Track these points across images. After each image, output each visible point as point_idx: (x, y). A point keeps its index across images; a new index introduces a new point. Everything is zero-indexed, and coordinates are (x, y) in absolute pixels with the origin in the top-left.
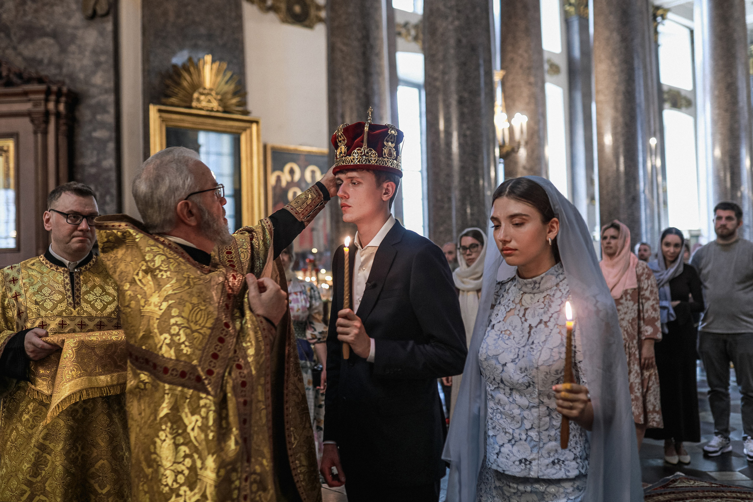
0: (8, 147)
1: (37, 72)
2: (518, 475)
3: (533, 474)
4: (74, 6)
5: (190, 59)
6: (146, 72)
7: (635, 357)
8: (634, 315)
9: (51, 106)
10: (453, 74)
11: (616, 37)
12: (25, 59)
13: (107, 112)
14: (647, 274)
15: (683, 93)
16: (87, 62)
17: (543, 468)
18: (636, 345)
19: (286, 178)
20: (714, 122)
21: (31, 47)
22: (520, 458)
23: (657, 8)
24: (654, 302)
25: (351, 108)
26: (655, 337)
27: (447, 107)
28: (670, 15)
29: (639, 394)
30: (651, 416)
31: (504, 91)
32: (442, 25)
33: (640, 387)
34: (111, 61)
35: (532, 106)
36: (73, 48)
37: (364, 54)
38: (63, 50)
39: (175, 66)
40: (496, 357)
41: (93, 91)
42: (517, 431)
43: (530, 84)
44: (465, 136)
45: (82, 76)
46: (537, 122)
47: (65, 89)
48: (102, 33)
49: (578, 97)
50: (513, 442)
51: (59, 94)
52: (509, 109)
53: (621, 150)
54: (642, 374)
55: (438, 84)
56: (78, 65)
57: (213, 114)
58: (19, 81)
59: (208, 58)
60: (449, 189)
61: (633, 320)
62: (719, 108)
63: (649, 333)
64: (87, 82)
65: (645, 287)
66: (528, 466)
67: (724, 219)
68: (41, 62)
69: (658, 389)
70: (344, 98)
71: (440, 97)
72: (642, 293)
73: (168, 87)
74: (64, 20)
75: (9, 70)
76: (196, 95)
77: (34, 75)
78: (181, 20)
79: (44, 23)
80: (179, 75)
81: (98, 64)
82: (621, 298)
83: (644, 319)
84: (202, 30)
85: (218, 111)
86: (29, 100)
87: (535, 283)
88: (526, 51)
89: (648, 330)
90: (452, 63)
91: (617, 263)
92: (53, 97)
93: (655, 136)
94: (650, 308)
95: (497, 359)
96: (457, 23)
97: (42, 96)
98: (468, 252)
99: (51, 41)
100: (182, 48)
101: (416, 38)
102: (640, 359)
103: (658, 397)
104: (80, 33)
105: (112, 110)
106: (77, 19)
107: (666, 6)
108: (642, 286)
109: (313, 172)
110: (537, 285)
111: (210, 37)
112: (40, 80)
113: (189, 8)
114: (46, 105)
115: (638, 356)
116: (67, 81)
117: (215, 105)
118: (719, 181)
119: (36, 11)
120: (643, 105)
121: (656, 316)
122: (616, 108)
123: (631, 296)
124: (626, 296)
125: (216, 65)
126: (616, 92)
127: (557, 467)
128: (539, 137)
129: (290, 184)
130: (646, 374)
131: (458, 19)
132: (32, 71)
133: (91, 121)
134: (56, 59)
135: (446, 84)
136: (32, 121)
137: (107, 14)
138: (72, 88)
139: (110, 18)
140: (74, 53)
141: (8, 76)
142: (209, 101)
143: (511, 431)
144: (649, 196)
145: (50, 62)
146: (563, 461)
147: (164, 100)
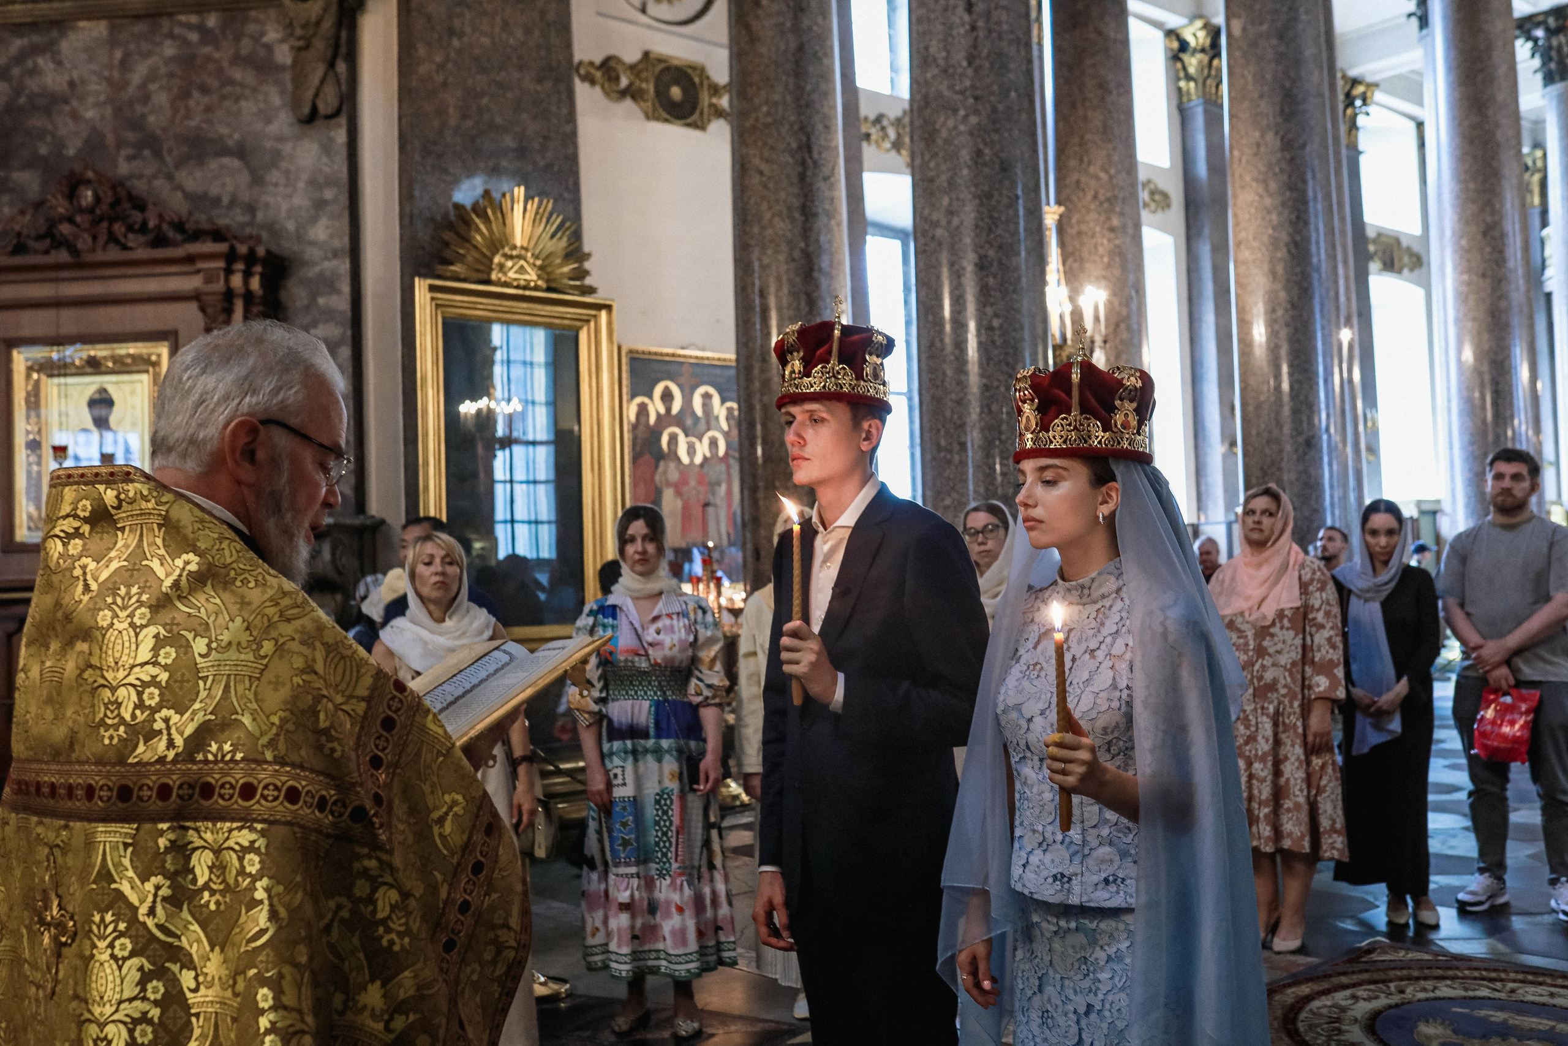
0: (159, 356)
1: (210, 220)
2: (1051, 900)
3: (1074, 900)
4: (277, 101)
5: (487, 194)
6: (407, 218)
7: (1295, 731)
8: (1296, 655)
9: (237, 281)
10: (968, 215)
11: (1272, 140)
12: (187, 196)
13: (338, 292)
14: (1319, 581)
15: (1405, 243)
16: (300, 200)
17: (1090, 890)
18: (1298, 710)
19: (655, 407)
20: (1462, 298)
21: (198, 174)
22: (1055, 871)
23: (1355, 82)
24: (1332, 633)
25: (779, 278)
26: (1333, 696)
27: (957, 276)
28: (1378, 96)
29: (1301, 799)
30: (1326, 841)
31: (1062, 244)
32: (946, 124)
33: (1304, 786)
34: (344, 199)
35: (1117, 272)
36: (275, 176)
37: (802, 177)
38: (257, 180)
39: (458, 207)
40: (1018, 707)
41: (312, 253)
42: (1049, 828)
43: (1112, 230)
44: (990, 328)
45: (291, 226)
46: (1127, 302)
47: (261, 251)
48: (327, 149)
49: (1205, 251)
50: (1044, 846)
51: (251, 259)
52: (1073, 276)
53: (1284, 352)
54: (1308, 763)
55: (939, 232)
56: (284, 207)
57: (528, 293)
58: (179, 237)
59: (520, 192)
60: (961, 427)
61: (1294, 664)
62: (1469, 270)
63: (1321, 689)
64: (299, 237)
65: (1317, 606)
66: (1066, 886)
67: (1507, 480)
68: (217, 201)
69: (1339, 790)
70: (766, 261)
71: (944, 258)
72: (1311, 616)
73: (447, 244)
74: (259, 126)
75: (161, 217)
76: (497, 259)
77: (206, 226)
78: (469, 123)
79: (224, 130)
80: (468, 223)
81: (320, 205)
82: (1273, 624)
83: (1313, 662)
84: (509, 141)
85: (536, 288)
86: (198, 271)
87: (1083, 587)
88: (1104, 169)
89: (1321, 683)
90: (966, 195)
91: (1267, 560)
92: (240, 266)
93: (1348, 323)
94: (1324, 642)
95: (1020, 711)
96: (973, 120)
97: (221, 264)
98: (980, 538)
99: (236, 163)
100: (470, 173)
101: (897, 146)
102: (1305, 735)
103: (1340, 804)
104: (287, 148)
105: (346, 288)
106: (283, 122)
107: (1369, 79)
108: (1311, 602)
109: (707, 396)
110: (1086, 592)
111: (522, 152)
112: (218, 235)
113: (485, 101)
114: (227, 280)
115: (1300, 730)
116: (265, 235)
117: (532, 276)
118: (1472, 409)
119: (208, 109)
120: (1324, 266)
121: (1335, 657)
122: (1273, 273)
123: (1290, 621)
124: (1281, 621)
125: (532, 206)
126: (1274, 243)
127: (1113, 888)
128: (1129, 328)
129: (665, 419)
130: (1317, 762)
131: (977, 112)
132: (201, 219)
133: (307, 308)
134: (245, 196)
135: (955, 234)
136: (203, 309)
137: (336, 114)
138: (274, 248)
139: (343, 120)
140: (276, 185)
141: (158, 227)
142: (522, 270)
143: (1040, 828)
144: (1336, 438)
145: (233, 202)
146: (1123, 880)
147: (440, 269)
